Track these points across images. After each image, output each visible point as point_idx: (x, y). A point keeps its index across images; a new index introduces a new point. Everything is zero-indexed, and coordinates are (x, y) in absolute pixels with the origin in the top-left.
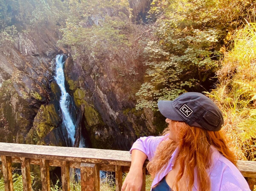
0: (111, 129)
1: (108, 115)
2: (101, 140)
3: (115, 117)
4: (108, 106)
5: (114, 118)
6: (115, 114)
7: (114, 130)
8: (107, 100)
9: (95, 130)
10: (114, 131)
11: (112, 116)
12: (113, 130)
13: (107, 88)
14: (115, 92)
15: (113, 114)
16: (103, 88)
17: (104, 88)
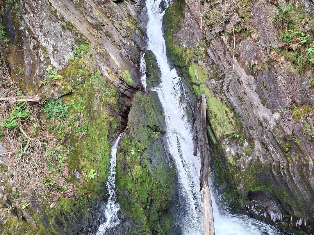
0: (258, 146)
1: (255, 118)
2: (237, 165)
3: (270, 122)
4: (256, 100)
5: (268, 125)
6: (272, 116)
7: (267, 148)
8: (254, 87)
9: (226, 143)
10: (265, 150)
11: (265, 119)
12: (262, 147)
13: (256, 63)
14: (276, 72)
15: (266, 115)
16: (247, 63)
17: (249, 62)
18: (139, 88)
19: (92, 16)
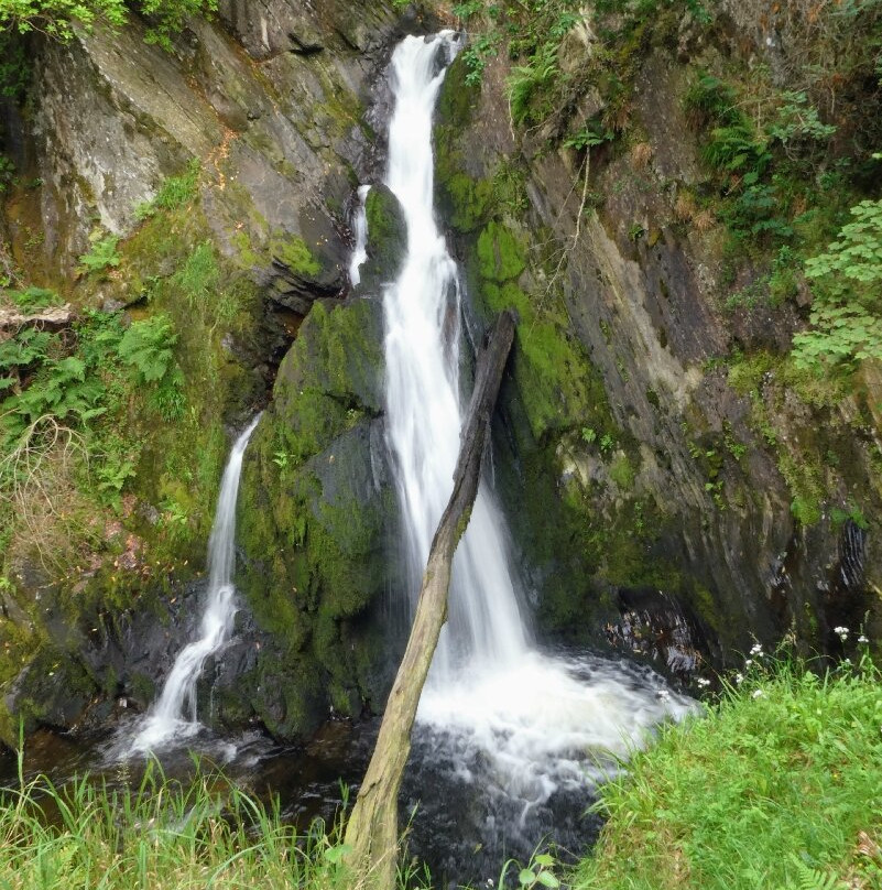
0: (650, 463)
1: (640, 381)
2: (591, 513)
3: (678, 394)
4: (645, 330)
5: (674, 402)
6: (682, 377)
7: (669, 468)
8: (641, 296)
9: (564, 451)
10: (667, 473)
11: (662, 384)
12: (660, 466)
13: (646, 226)
14: (690, 251)
15: (667, 375)
16: (622, 226)
17: (629, 223)
18: (338, 290)
19: (225, 94)
